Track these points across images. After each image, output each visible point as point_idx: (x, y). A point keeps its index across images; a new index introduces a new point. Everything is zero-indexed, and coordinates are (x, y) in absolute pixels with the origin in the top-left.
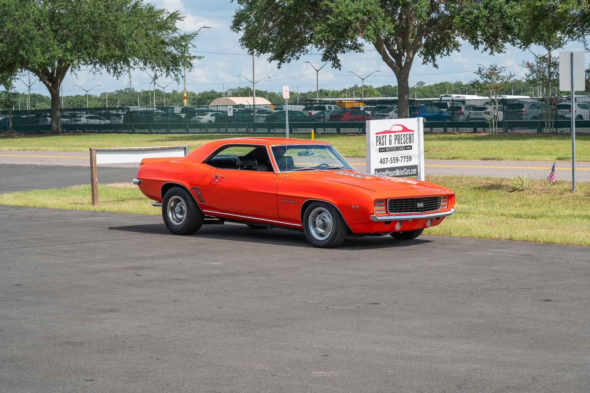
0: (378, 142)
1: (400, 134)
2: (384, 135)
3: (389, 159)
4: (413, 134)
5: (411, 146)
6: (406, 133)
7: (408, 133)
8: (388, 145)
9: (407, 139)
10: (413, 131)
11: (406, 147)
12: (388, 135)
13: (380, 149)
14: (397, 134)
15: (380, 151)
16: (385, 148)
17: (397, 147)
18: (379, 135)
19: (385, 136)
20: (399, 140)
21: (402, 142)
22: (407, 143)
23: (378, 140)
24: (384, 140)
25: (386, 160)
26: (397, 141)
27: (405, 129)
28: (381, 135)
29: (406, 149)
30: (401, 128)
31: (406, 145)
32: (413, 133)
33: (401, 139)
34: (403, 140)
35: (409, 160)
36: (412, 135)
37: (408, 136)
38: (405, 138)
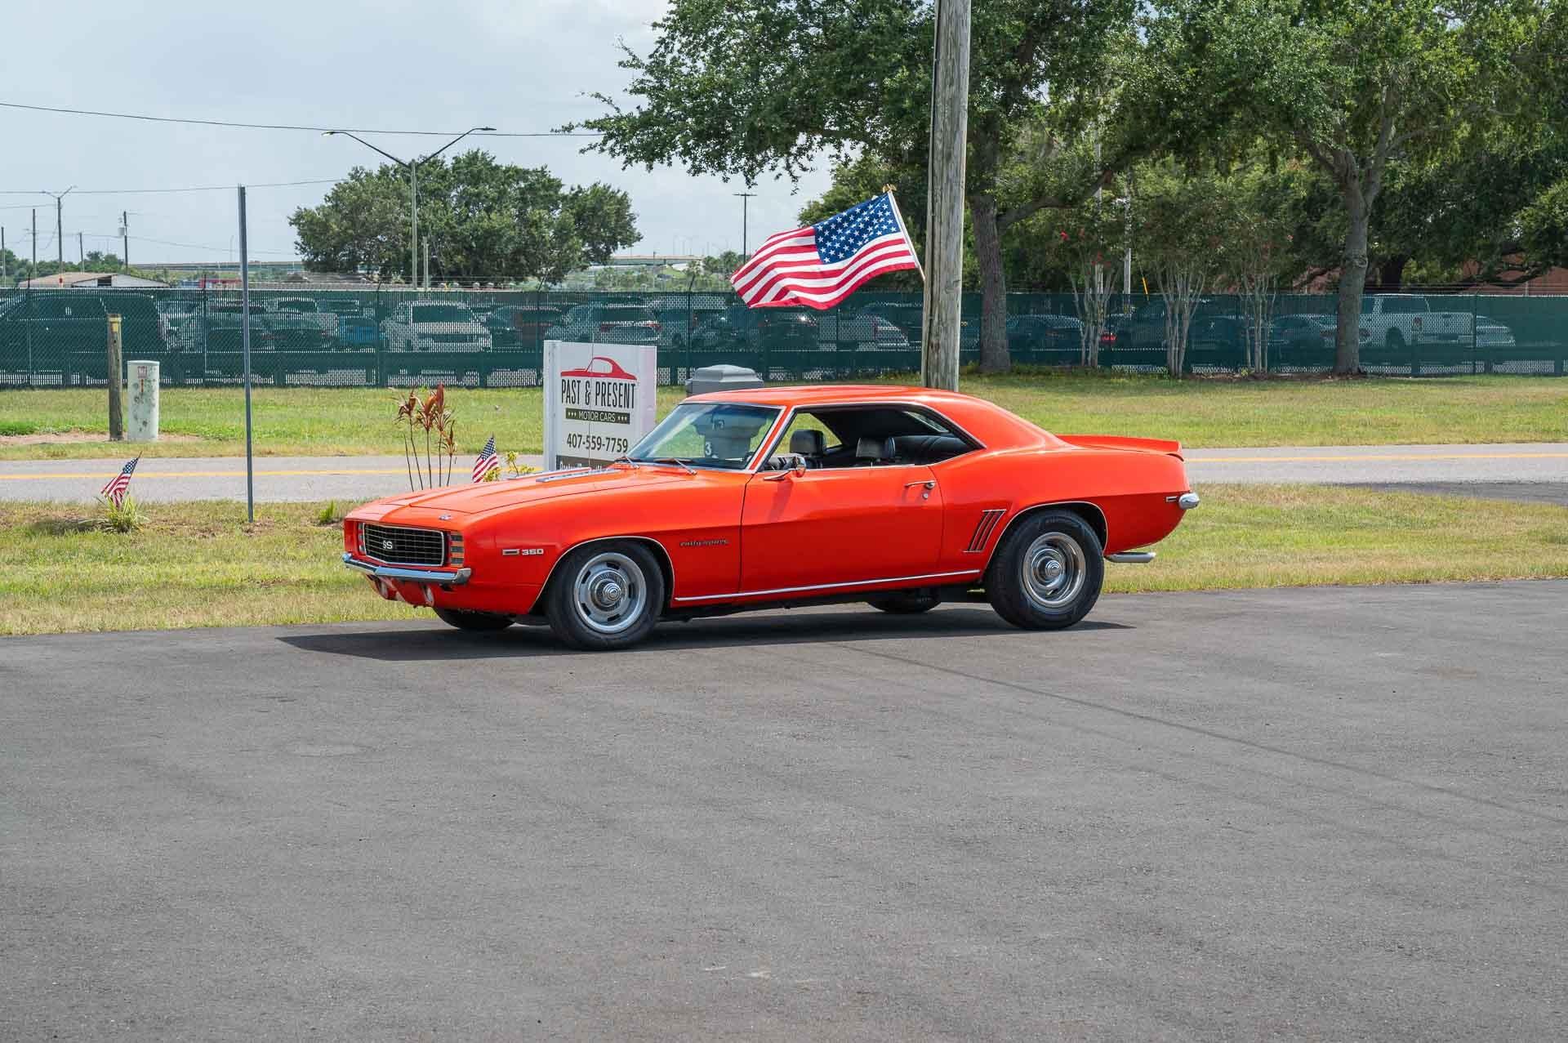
0: (565, 395)
1: (606, 380)
2: (576, 378)
3: (584, 439)
4: (633, 385)
5: (628, 415)
6: (618, 381)
7: (624, 381)
8: (582, 406)
9: (620, 395)
10: (634, 378)
11: (617, 414)
12: (584, 380)
13: (568, 410)
14: (600, 380)
15: (568, 417)
16: (577, 411)
17: (600, 412)
18: (566, 378)
19: (579, 382)
20: (603, 395)
21: (611, 403)
22: (620, 406)
23: (566, 388)
24: (576, 390)
25: (578, 439)
26: (599, 397)
27: (617, 372)
28: (571, 378)
29: (617, 421)
30: (609, 369)
31: (617, 410)
32: (632, 382)
33: (609, 394)
34: (612, 397)
35: (623, 449)
36: (631, 388)
37: (623, 387)
38: (617, 393)
